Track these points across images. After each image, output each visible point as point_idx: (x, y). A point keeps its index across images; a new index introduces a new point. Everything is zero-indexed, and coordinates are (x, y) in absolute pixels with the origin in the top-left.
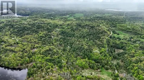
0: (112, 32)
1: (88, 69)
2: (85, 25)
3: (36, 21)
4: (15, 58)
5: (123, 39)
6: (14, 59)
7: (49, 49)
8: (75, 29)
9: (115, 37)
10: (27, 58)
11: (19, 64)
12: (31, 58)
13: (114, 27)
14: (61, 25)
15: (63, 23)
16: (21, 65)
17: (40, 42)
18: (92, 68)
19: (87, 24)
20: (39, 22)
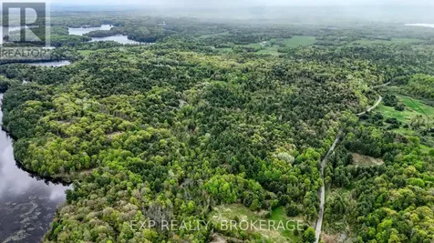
0: (383, 100)
1: (235, 206)
2: (298, 72)
3: (162, 58)
4: (55, 151)
5: (406, 127)
6: (53, 154)
7: (152, 136)
8: (258, 85)
9: (381, 118)
10: (84, 153)
11: (62, 168)
12: (94, 156)
13: (401, 83)
14: (224, 71)
15: (233, 66)
16: (67, 170)
17: (139, 114)
18: (245, 202)
19: (304, 72)
20: (168, 60)
